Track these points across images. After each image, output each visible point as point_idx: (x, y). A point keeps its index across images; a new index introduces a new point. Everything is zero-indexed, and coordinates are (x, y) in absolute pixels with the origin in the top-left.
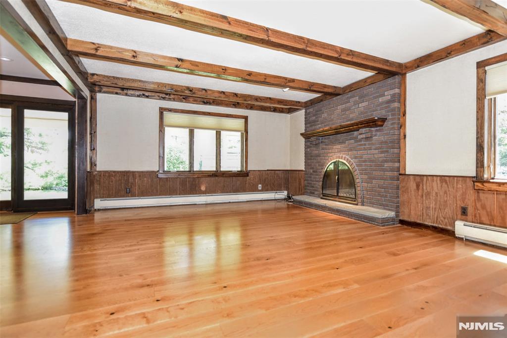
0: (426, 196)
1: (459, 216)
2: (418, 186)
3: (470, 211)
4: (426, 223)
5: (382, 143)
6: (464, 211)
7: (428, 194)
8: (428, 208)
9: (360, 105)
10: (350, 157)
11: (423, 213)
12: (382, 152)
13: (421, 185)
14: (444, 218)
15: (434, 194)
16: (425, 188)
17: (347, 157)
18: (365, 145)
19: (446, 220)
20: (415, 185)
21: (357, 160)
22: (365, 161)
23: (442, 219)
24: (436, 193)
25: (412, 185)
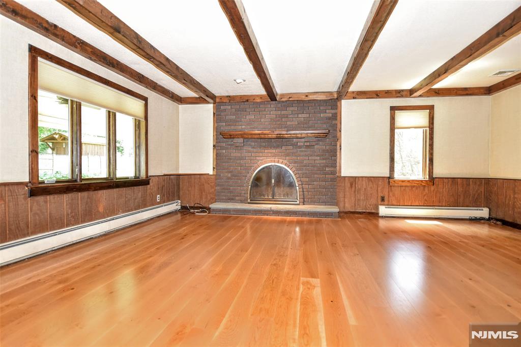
0: (358, 192)
1: (380, 202)
2: (351, 185)
3: (386, 199)
4: (357, 211)
5: (324, 151)
6: (383, 199)
7: (359, 190)
8: (359, 200)
9: (300, 116)
10: (289, 162)
11: (355, 204)
12: (323, 159)
13: (354, 184)
14: (370, 205)
15: (363, 190)
16: (357, 186)
17: (286, 161)
18: (305, 151)
19: (371, 207)
20: (349, 184)
21: (296, 165)
22: (305, 166)
23: (369, 206)
24: (365, 189)
25: (348, 185)
